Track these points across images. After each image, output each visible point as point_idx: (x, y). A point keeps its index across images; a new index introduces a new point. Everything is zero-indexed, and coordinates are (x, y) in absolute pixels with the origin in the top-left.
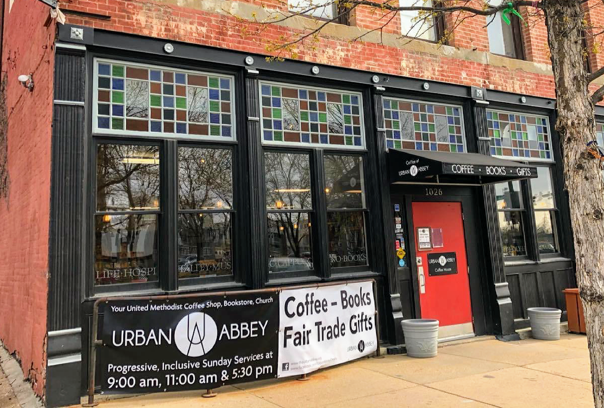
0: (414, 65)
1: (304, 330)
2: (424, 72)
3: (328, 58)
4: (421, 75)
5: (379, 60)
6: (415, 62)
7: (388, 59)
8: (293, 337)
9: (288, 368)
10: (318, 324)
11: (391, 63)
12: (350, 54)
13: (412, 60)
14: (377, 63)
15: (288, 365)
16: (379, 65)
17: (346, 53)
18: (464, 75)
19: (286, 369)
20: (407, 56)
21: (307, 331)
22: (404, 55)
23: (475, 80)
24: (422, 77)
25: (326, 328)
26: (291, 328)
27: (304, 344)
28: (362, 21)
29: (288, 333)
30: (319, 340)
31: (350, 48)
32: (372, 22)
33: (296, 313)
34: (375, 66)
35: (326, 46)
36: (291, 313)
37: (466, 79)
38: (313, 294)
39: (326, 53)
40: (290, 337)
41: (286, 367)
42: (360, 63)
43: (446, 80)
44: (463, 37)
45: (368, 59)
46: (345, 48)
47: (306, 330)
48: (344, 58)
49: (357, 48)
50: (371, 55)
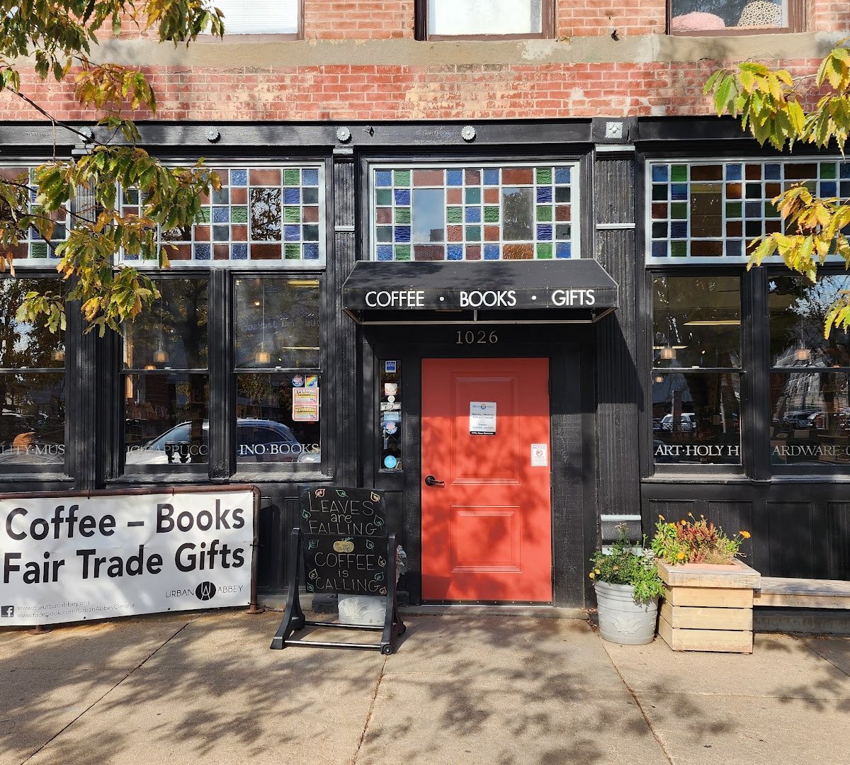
0: (439, 95)
1: (46, 560)
2: (463, 106)
3: (238, 108)
4: (454, 112)
5: (352, 97)
6: (442, 88)
7: (375, 90)
8: (23, 570)
9: (12, 614)
10: (85, 554)
11: (379, 97)
12: (284, 94)
13: (434, 85)
14: (347, 103)
15: (13, 610)
16: (351, 106)
17: (277, 93)
18: (577, 94)
19: (9, 615)
20: (422, 78)
21: (55, 563)
22: (416, 78)
23: (607, 103)
24: (458, 114)
25: (107, 560)
26: (18, 556)
27: (46, 580)
28: (318, 26)
29: (13, 562)
30: (85, 576)
31: (288, 82)
32: (341, 25)
33: (28, 533)
34: (342, 108)
35: (235, 87)
36: (17, 532)
37: (582, 103)
38: (75, 508)
39: (236, 99)
40: (16, 568)
41: (9, 611)
42: (309, 107)
43: (520, 114)
44: (585, 13)
45: (327, 98)
46: (278, 83)
47: (51, 560)
48: (272, 105)
49: (303, 80)
50: (335, 88)
